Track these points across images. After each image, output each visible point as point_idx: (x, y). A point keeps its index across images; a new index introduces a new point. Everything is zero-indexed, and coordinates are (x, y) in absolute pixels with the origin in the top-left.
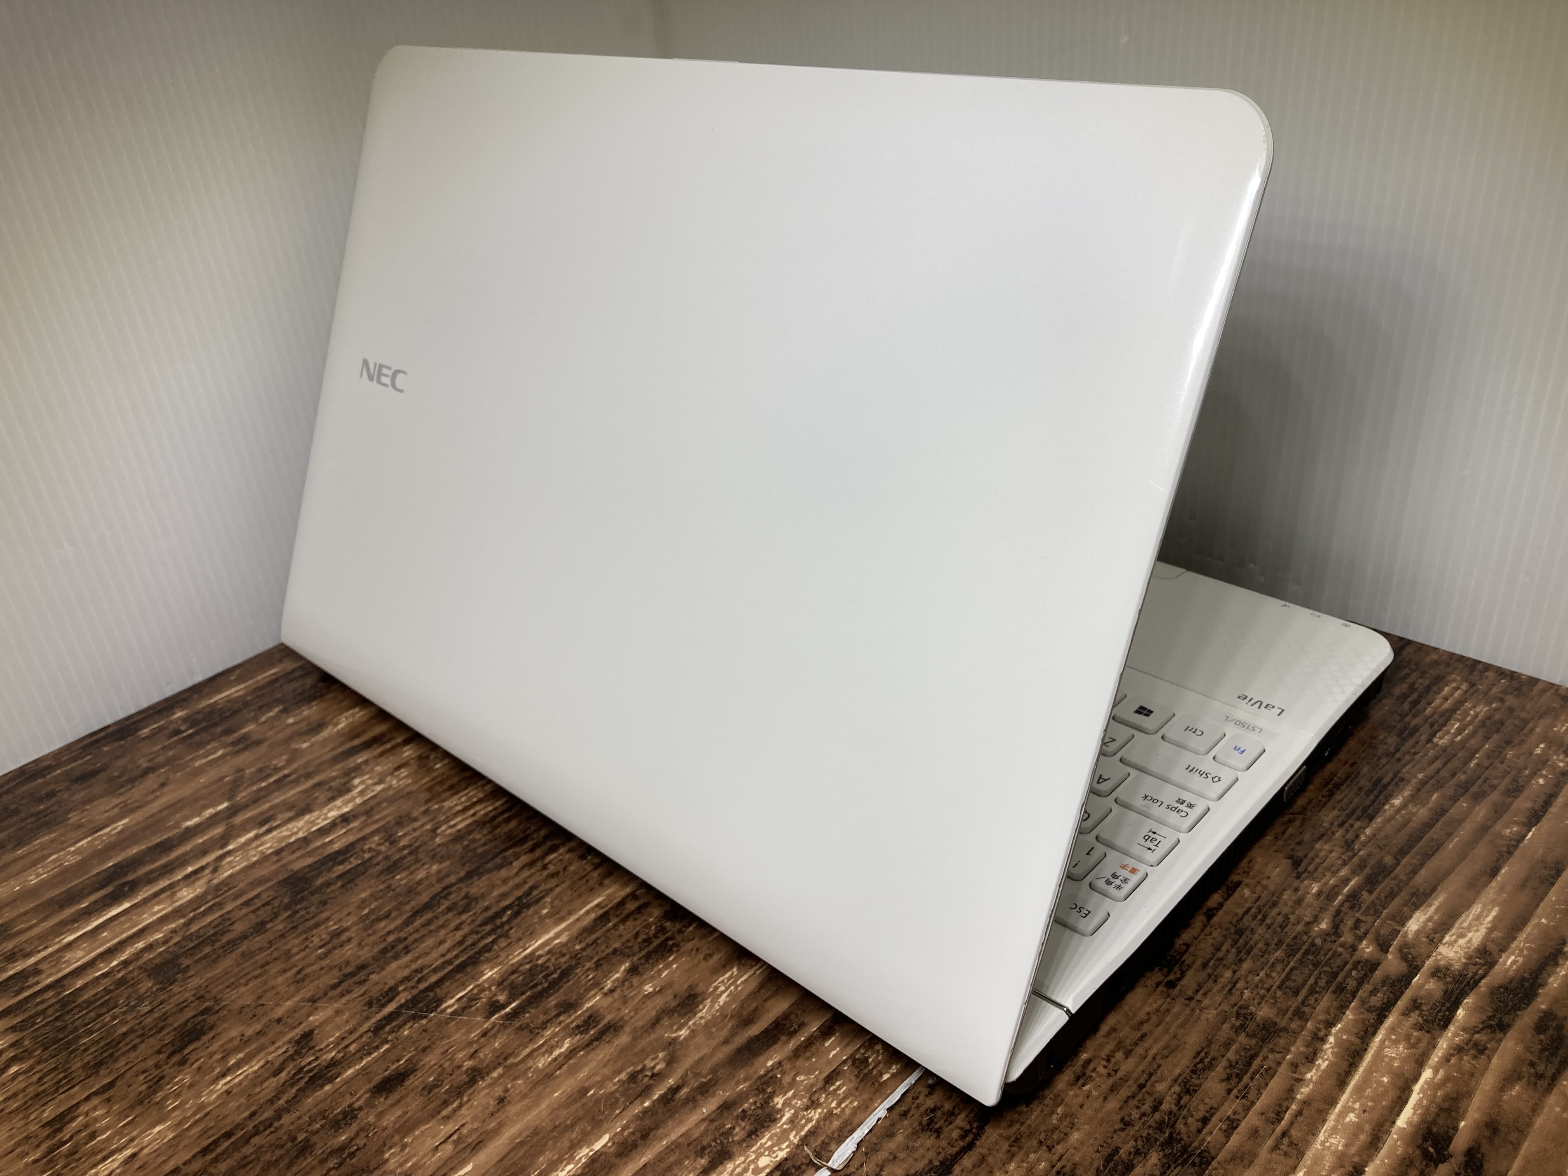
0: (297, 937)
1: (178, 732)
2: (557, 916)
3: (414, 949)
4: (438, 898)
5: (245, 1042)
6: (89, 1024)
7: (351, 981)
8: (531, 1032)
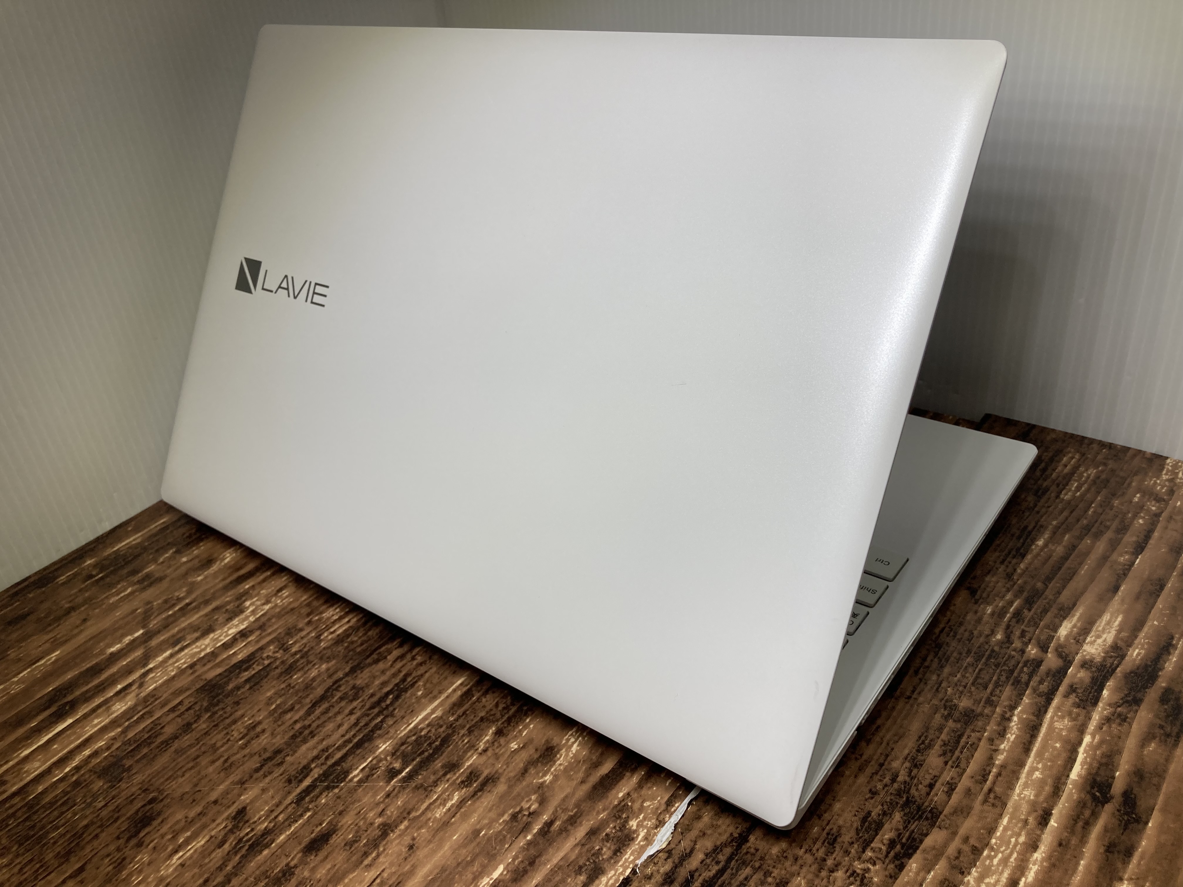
0: (219, 733)
1: (91, 576)
2: (430, 695)
3: (318, 733)
4: (331, 690)
5: (191, 822)
6: (54, 821)
7: (270, 764)
8: (425, 789)
